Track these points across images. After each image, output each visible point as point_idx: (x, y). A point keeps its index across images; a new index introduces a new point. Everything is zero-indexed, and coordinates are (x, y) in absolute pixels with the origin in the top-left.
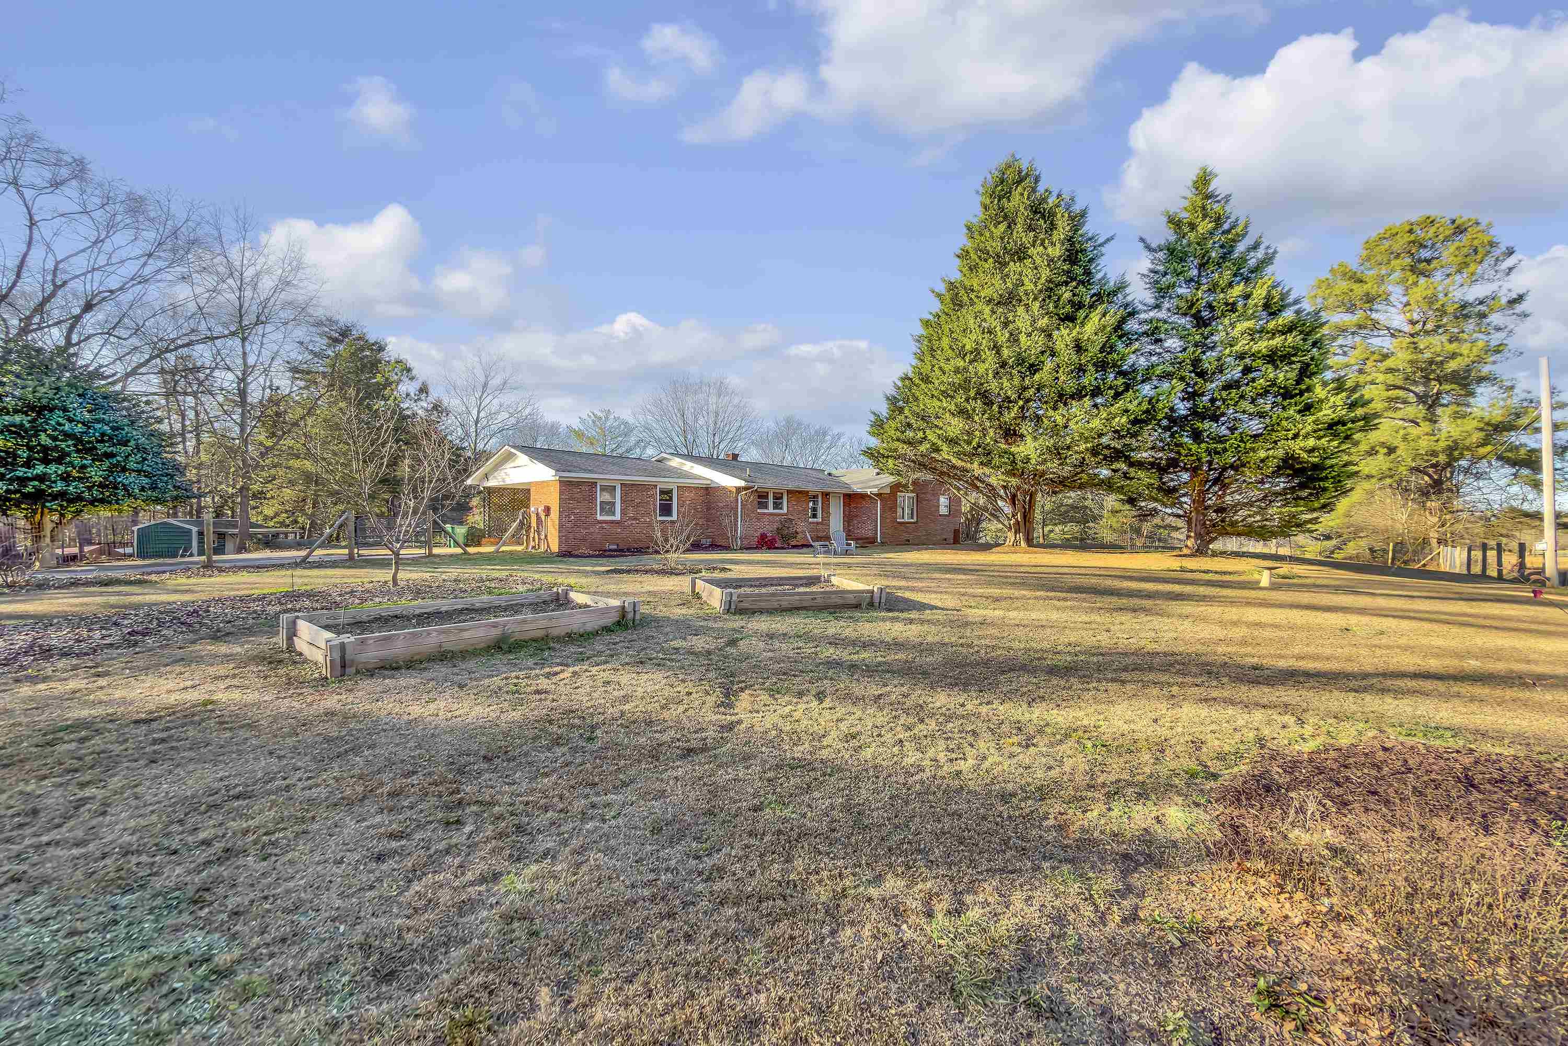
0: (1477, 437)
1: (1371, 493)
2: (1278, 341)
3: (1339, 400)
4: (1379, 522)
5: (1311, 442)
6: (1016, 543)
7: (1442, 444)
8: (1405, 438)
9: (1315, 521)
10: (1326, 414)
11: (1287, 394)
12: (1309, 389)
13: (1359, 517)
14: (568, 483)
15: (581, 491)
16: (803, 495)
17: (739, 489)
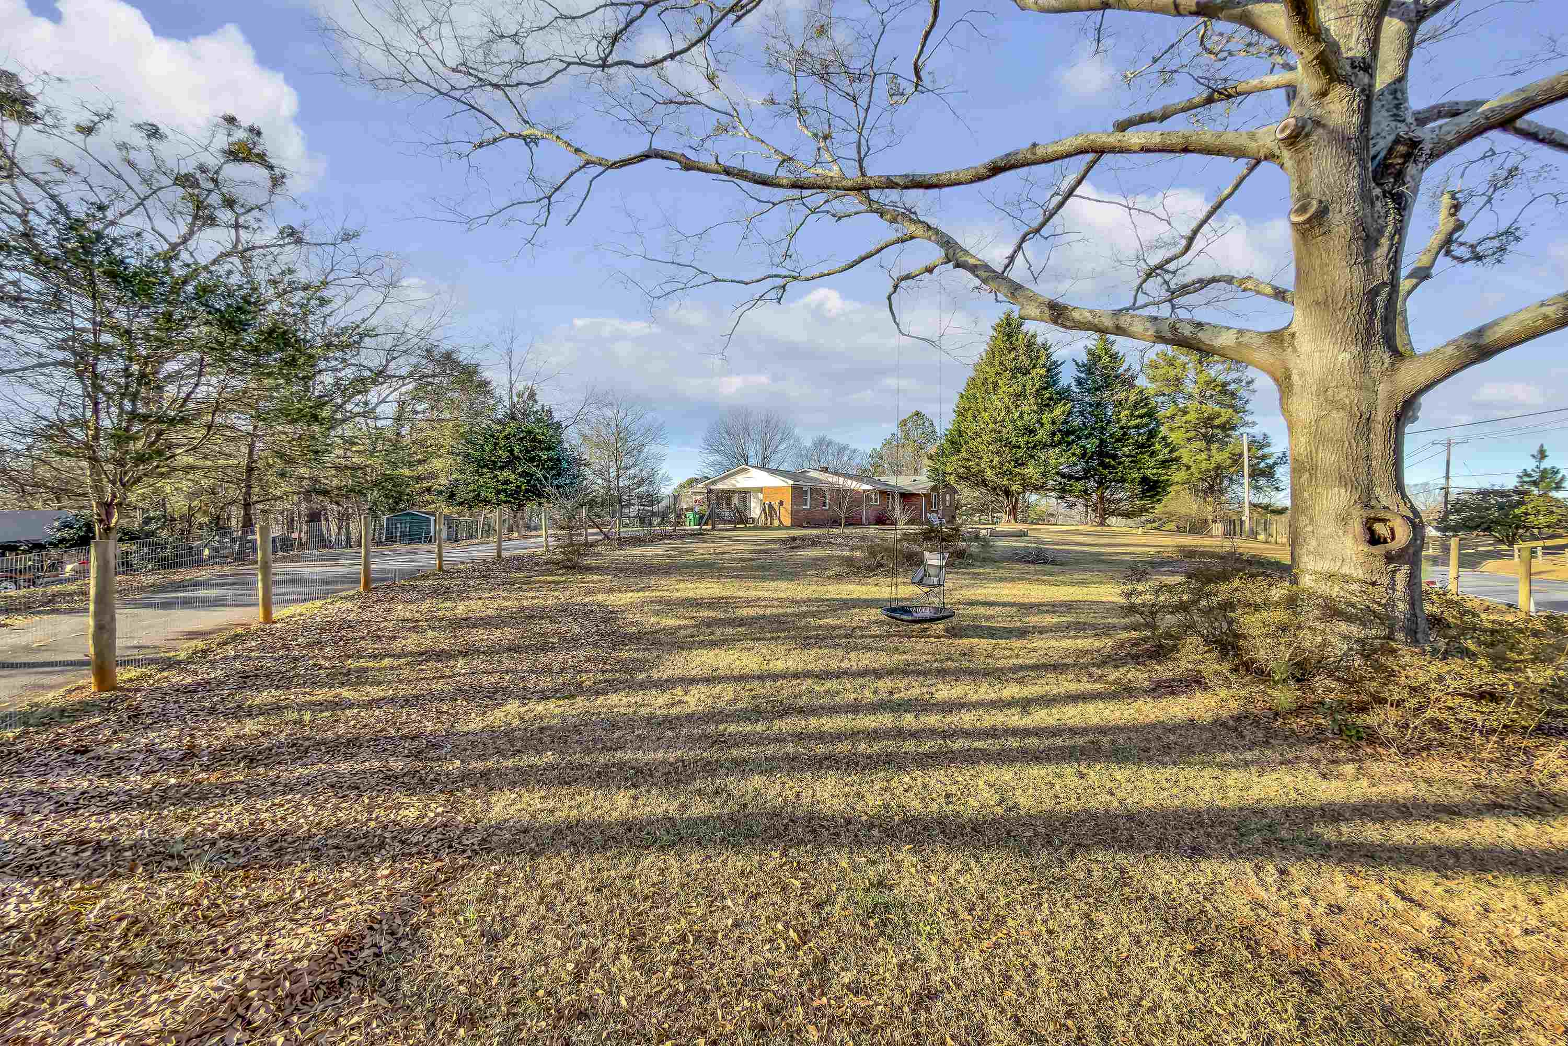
0: (1229, 462)
1: (1178, 492)
2: (1139, 420)
3: (1166, 450)
4: (1183, 511)
5: (1155, 471)
6: (1009, 521)
7: (1212, 466)
8: (1195, 461)
9: (1153, 508)
10: (1161, 457)
11: (1143, 446)
12: (1153, 444)
13: (1170, 508)
14: (794, 488)
15: (798, 492)
16: (884, 493)
17: (864, 491)
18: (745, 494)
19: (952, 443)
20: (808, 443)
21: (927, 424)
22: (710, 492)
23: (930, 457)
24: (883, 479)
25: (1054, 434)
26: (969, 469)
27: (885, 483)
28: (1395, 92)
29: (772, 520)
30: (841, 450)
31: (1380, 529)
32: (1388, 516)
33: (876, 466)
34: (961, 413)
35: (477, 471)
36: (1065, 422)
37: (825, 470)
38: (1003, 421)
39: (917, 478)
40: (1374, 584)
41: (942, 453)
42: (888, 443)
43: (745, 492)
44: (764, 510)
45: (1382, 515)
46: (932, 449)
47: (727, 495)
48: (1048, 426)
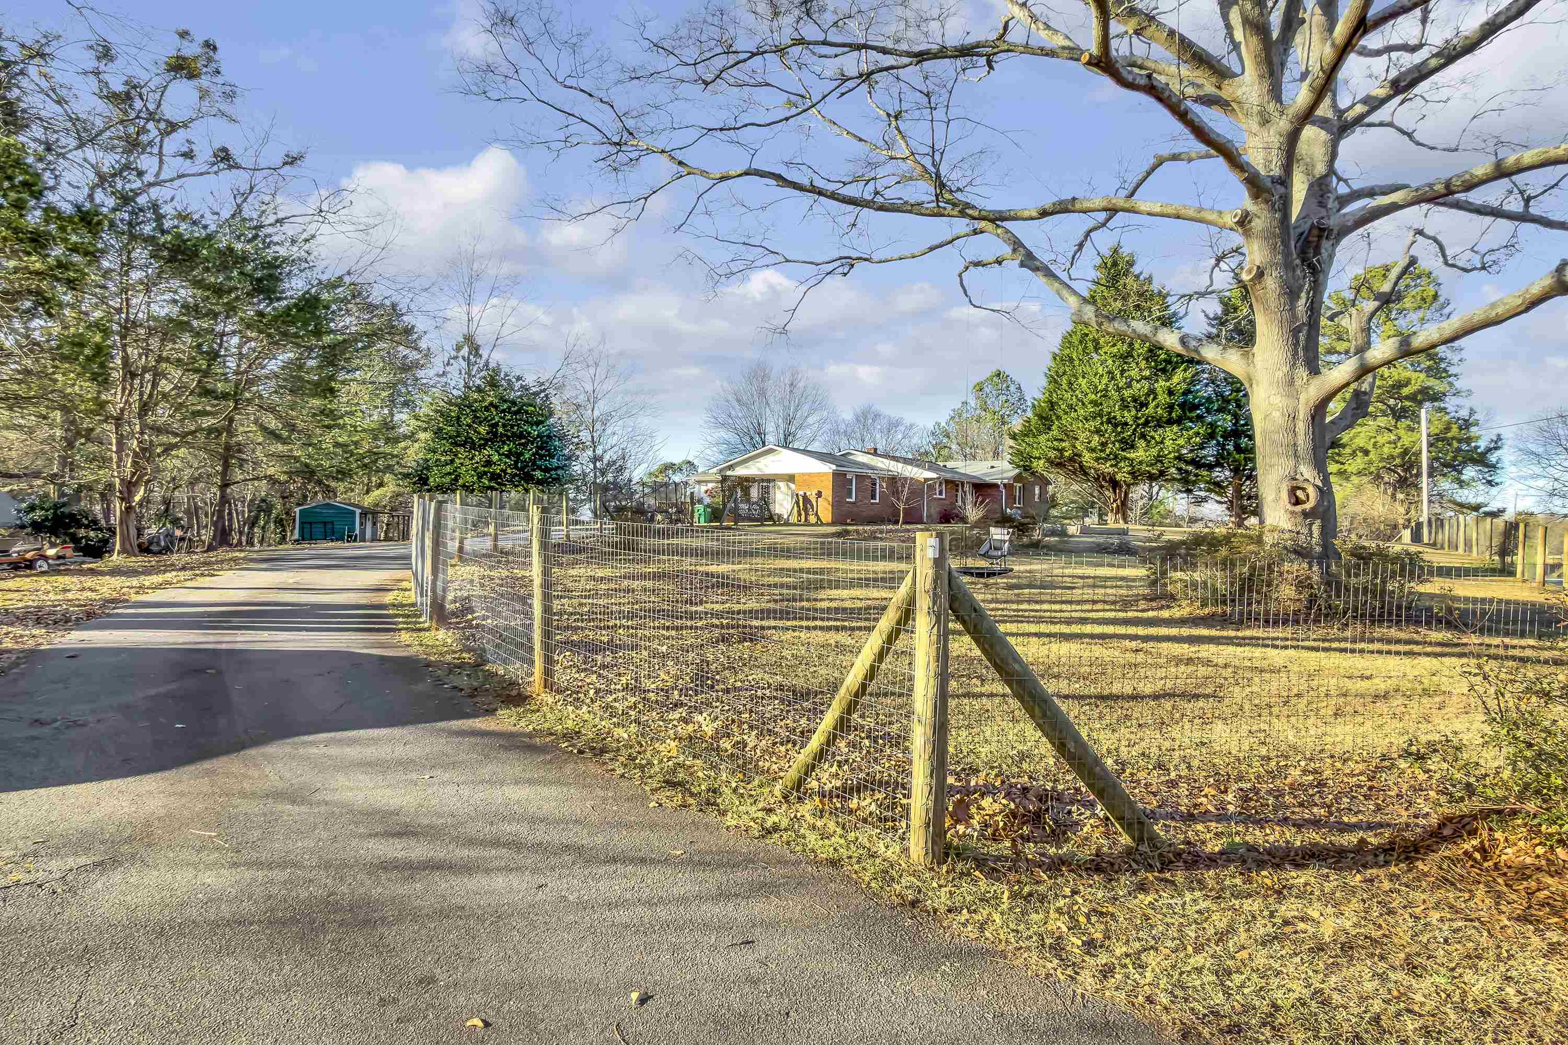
6: (1116, 521)
14: (836, 475)
15: (840, 480)
16: (953, 485)
17: (926, 480)
18: (767, 482)
19: (1041, 417)
20: (847, 415)
21: (1012, 388)
22: (725, 479)
23: (1014, 437)
24: (950, 464)
25: (1171, 407)
26: (1061, 451)
27: (952, 470)
28: (1320, 185)
29: (807, 514)
30: (893, 425)
31: (1300, 493)
32: (1305, 485)
33: (940, 447)
34: (1054, 380)
35: (451, 451)
36: (1187, 392)
37: (875, 452)
38: (1106, 390)
39: (994, 463)
40: (1298, 533)
41: (1027, 432)
42: (957, 416)
43: (769, 481)
44: (797, 503)
45: (1300, 485)
46: (1017, 424)
47: (745, 483)
48: (1163, 398)
